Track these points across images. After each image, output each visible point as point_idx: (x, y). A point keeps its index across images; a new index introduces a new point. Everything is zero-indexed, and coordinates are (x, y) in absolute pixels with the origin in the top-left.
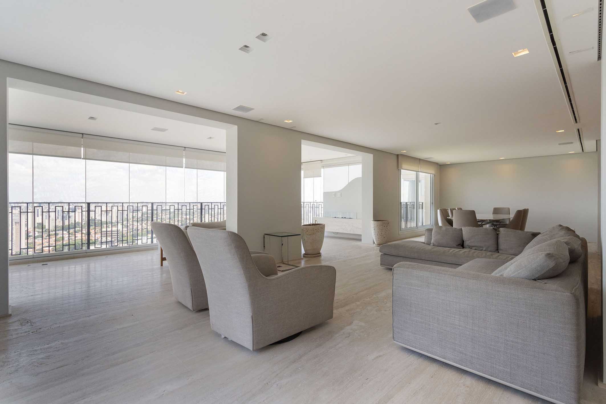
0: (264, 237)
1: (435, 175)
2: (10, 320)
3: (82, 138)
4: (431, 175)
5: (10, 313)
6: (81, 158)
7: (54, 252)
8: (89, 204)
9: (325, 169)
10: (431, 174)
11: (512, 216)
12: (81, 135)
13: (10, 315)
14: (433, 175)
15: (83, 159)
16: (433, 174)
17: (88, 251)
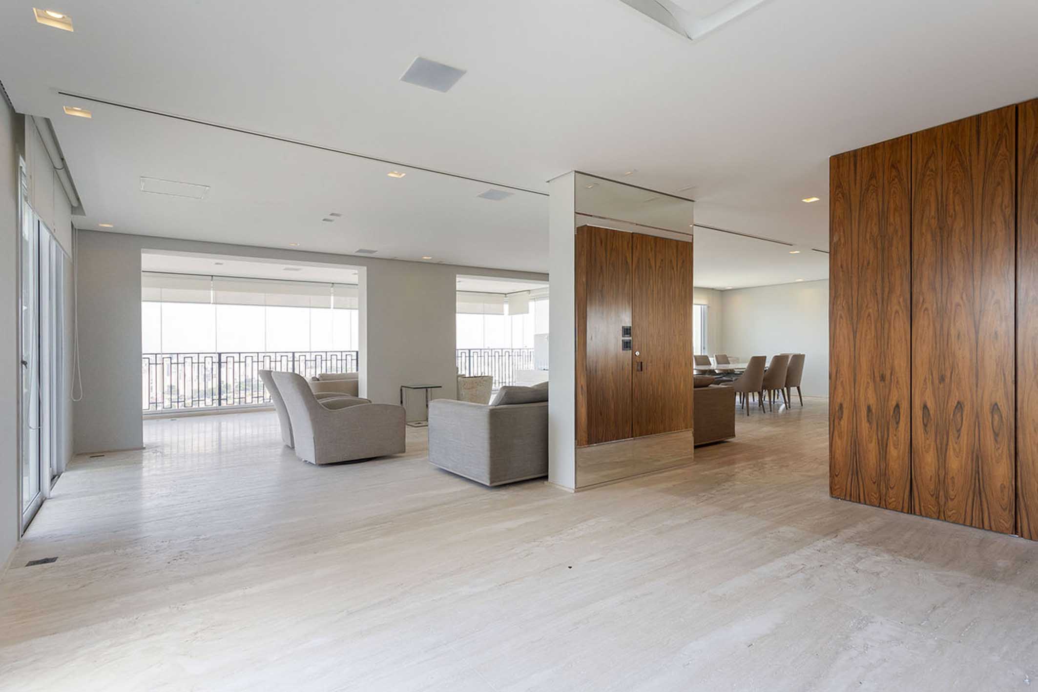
0: (401, 390)
1: (708, 307)
2: (144, 451)
3: (212, 280)
4: (703, 307)
5: (144, 446)
6: (210, 303)
7: (183, 408)
8: (220, 354)
9: (537, 302)
10: (701, 305)
11: (745, 366)
12: (211, 277)
13: (144, 448)
14: (706, 307)
15: (213, 304)
16: (704, 305)
17: (220, 407)
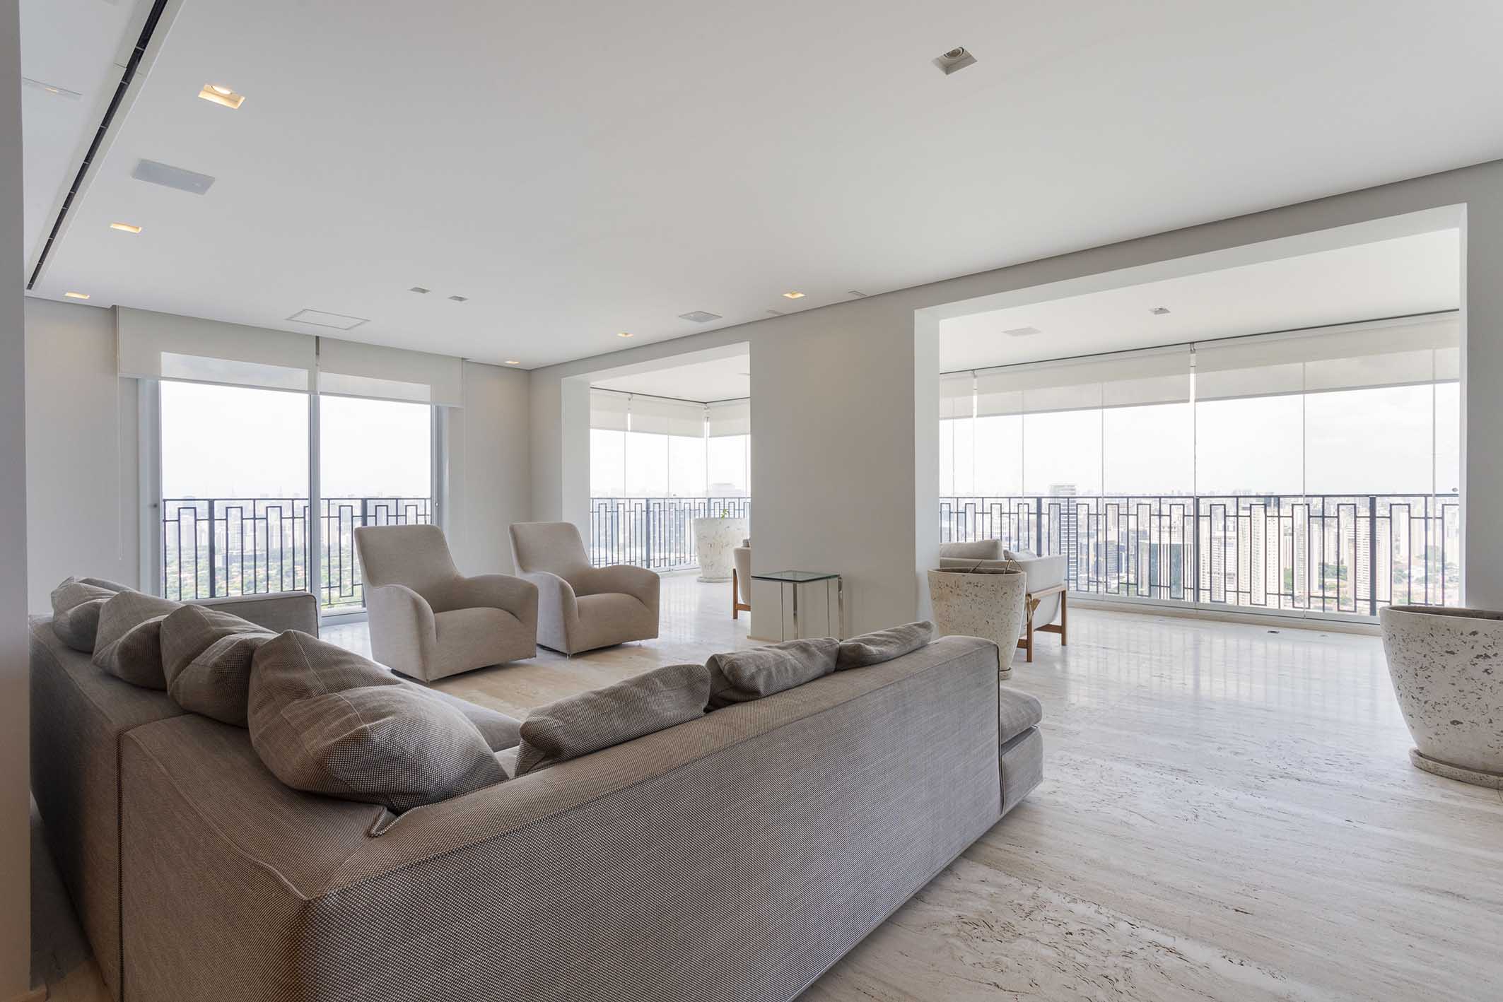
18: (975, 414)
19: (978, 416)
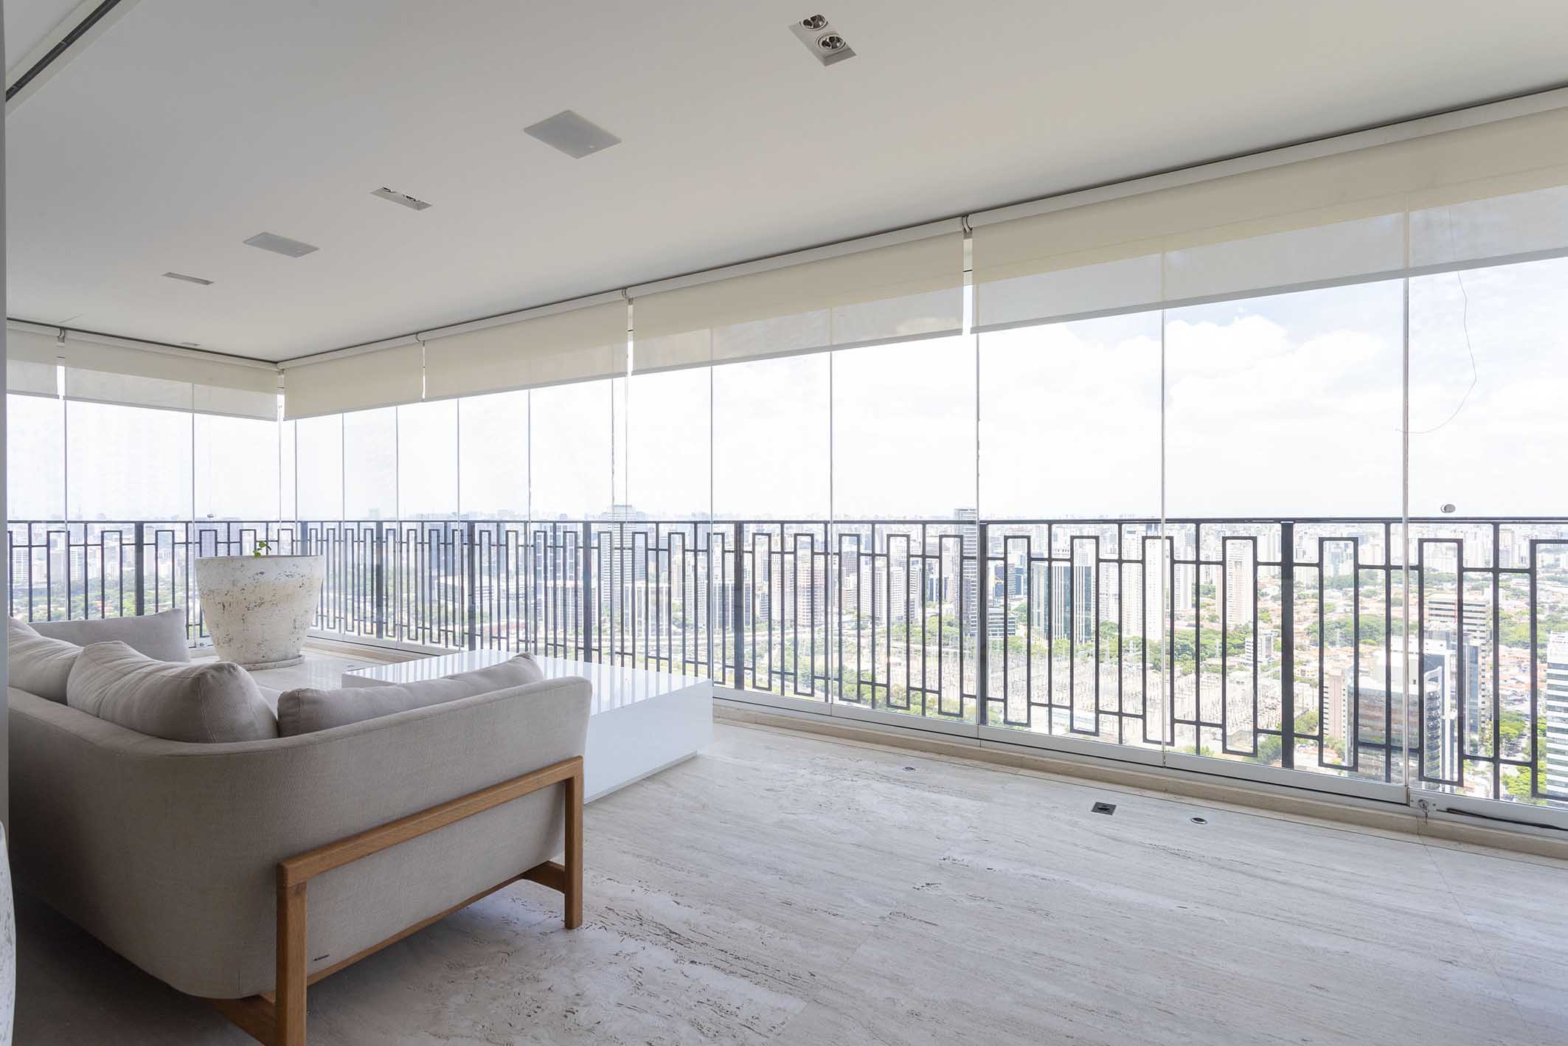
18: (630, 368)
19: (634, 373)
